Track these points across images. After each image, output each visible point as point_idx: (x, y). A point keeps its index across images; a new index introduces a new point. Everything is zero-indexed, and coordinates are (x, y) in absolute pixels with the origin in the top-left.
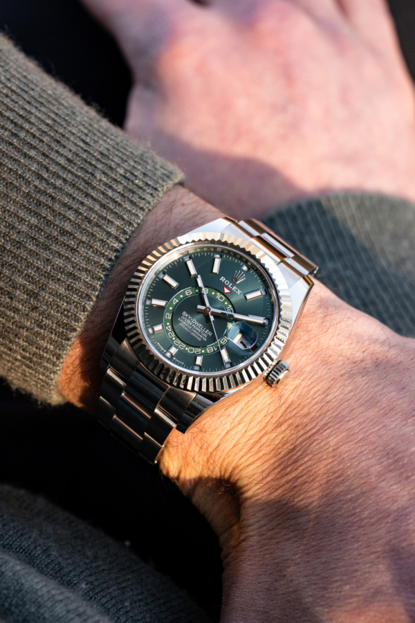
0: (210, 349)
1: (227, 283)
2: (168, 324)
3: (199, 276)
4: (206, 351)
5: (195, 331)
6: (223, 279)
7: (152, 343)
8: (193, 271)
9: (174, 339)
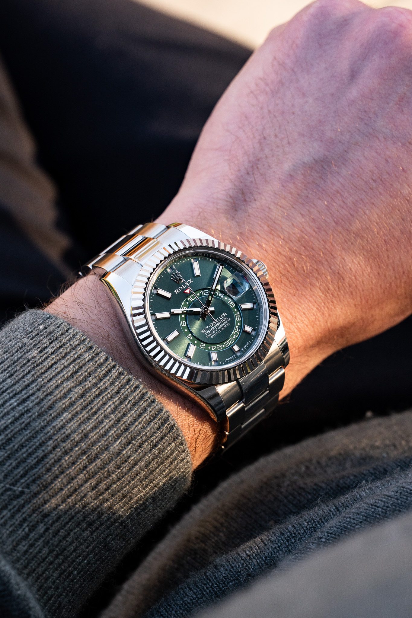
0: (238, 317)
1: (180, 289)
2: (209, 348)
3: (172, 310)
4: (238, 322)
5: (221, 326)
6: (177, 291)
7: (225, 364)
8: (167, 315)
9: (224, 346)
